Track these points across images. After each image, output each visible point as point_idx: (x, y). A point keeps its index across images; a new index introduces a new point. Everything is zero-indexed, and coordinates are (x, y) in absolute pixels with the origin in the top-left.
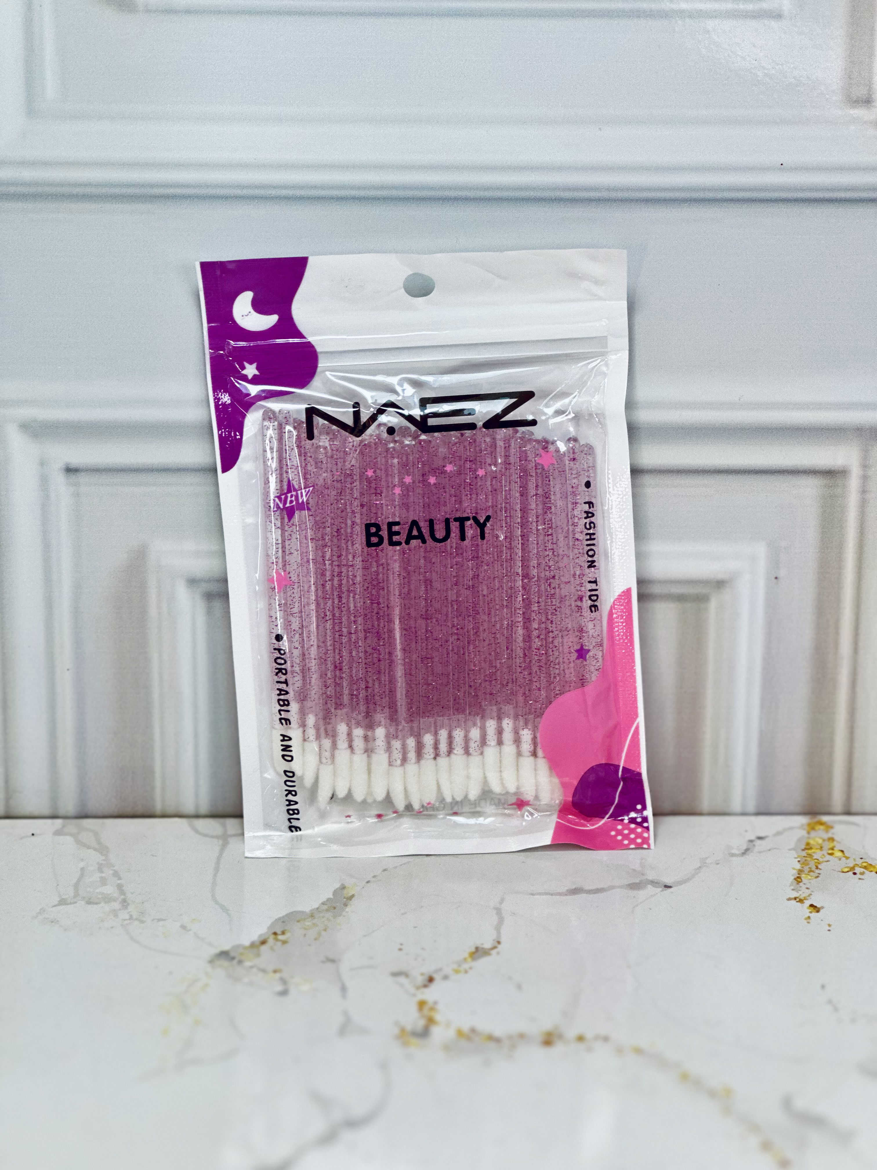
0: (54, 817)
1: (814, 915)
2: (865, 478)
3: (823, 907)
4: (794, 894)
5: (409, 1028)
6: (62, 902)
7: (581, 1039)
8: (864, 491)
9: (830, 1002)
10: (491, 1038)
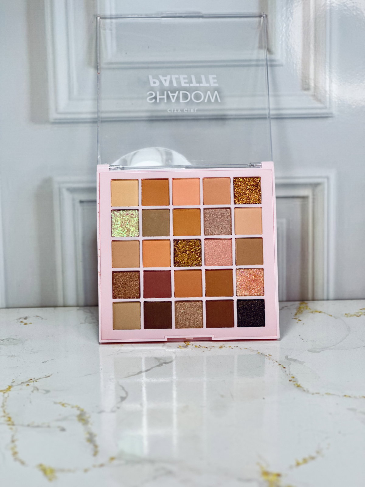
0: (77, 306)
1: (300, 322)
2: (314, 199)
3: (302, 320)
4: (295, 318)
5: (181, 346)
6: (81, 323)
7: (230, 347)
8: (313, 202)
9: (301, 338)
10: (205, 347)
